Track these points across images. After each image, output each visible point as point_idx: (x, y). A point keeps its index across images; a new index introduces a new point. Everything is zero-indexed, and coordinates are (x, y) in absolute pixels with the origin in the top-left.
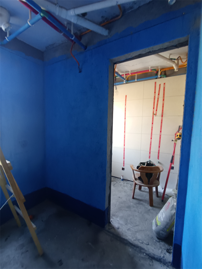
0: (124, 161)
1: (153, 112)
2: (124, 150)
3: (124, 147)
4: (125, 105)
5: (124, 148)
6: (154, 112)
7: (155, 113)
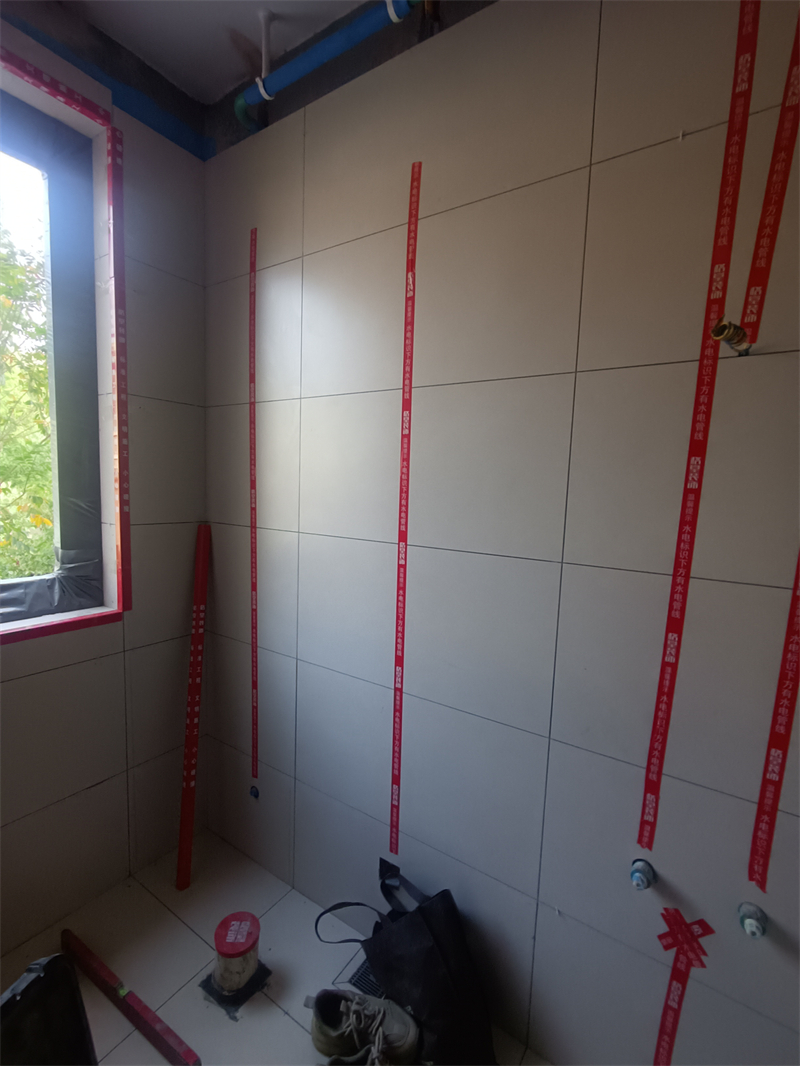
0: (395, 808)
1: (716, 305)
2: (398, 710)
3: (399, 678)
4: (411, 265)
5: (398, 691)
6: (721, 302)
7: (732, 315)
